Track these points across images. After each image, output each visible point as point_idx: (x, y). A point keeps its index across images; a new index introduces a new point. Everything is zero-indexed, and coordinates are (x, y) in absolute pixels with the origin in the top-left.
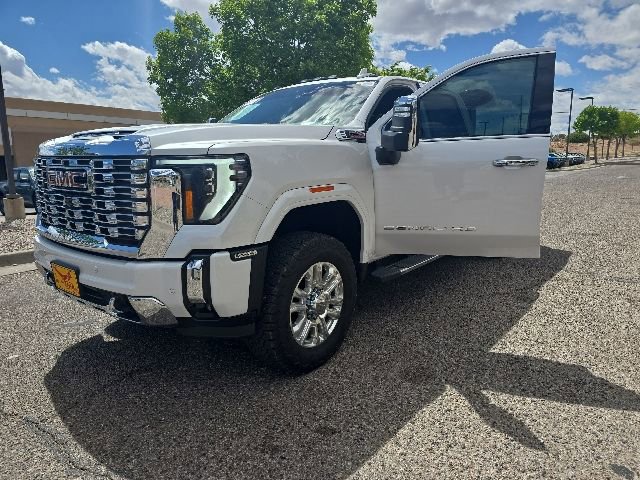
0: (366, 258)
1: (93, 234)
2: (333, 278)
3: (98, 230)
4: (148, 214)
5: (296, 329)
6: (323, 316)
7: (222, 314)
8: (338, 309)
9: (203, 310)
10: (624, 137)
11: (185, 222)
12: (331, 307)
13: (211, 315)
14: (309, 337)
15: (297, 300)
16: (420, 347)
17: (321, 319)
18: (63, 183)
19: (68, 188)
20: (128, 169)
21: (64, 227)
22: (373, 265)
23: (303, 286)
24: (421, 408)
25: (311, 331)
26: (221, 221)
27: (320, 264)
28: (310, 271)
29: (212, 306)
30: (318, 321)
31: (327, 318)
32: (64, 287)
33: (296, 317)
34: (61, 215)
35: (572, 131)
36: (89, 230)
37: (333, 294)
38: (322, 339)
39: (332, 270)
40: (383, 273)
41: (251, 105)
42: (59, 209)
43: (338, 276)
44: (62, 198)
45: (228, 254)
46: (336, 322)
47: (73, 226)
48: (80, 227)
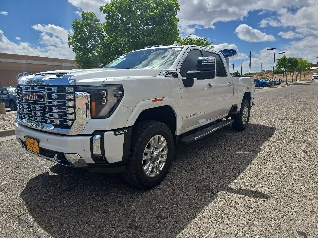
0: (178, 133)
1: (46, 123)
2: (163, 142)
3: (49, 121)
4: (74, 113)
5: (145, 168)
6: (158, 161)
7: (110, 161)
8: (165, 158)
9: (100, 159)
10: (300, 71)
11: (92, 117)
12: (162, 157)
13: (105, 162)
14: (151, 172)
15: (146, 154)
16: (205, 175)
17: (157, 163)
18: (31, 98)
19: (34, 101)
20: (64, 92)
21: (31, 120)
22: (182, 136)
23: (148, 147)
24: (206, 205)
25: (153, 168)
26: (110, 116)
27: (157, 136)
28: (152, 139)
29: (105, 158)
30: (156, 164)
31: (160, 162)
32: (31, 149)
33: (145, 162)
34: (29, 114)
35: (275, 68)
36: (44, 121)
37: (163, 151)
38: (157, 172)
39: (162, 139)
40: (187, 140)
41: (121, 59)
42: (28, 111)
43: (165, 142)
44: (31, 105)
45: (113, 132)
46: (164, 164)
47: (36, 119)
48: (39, 119)
